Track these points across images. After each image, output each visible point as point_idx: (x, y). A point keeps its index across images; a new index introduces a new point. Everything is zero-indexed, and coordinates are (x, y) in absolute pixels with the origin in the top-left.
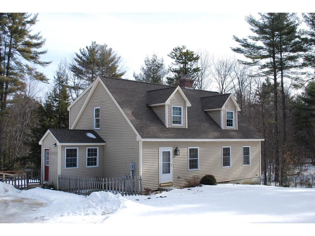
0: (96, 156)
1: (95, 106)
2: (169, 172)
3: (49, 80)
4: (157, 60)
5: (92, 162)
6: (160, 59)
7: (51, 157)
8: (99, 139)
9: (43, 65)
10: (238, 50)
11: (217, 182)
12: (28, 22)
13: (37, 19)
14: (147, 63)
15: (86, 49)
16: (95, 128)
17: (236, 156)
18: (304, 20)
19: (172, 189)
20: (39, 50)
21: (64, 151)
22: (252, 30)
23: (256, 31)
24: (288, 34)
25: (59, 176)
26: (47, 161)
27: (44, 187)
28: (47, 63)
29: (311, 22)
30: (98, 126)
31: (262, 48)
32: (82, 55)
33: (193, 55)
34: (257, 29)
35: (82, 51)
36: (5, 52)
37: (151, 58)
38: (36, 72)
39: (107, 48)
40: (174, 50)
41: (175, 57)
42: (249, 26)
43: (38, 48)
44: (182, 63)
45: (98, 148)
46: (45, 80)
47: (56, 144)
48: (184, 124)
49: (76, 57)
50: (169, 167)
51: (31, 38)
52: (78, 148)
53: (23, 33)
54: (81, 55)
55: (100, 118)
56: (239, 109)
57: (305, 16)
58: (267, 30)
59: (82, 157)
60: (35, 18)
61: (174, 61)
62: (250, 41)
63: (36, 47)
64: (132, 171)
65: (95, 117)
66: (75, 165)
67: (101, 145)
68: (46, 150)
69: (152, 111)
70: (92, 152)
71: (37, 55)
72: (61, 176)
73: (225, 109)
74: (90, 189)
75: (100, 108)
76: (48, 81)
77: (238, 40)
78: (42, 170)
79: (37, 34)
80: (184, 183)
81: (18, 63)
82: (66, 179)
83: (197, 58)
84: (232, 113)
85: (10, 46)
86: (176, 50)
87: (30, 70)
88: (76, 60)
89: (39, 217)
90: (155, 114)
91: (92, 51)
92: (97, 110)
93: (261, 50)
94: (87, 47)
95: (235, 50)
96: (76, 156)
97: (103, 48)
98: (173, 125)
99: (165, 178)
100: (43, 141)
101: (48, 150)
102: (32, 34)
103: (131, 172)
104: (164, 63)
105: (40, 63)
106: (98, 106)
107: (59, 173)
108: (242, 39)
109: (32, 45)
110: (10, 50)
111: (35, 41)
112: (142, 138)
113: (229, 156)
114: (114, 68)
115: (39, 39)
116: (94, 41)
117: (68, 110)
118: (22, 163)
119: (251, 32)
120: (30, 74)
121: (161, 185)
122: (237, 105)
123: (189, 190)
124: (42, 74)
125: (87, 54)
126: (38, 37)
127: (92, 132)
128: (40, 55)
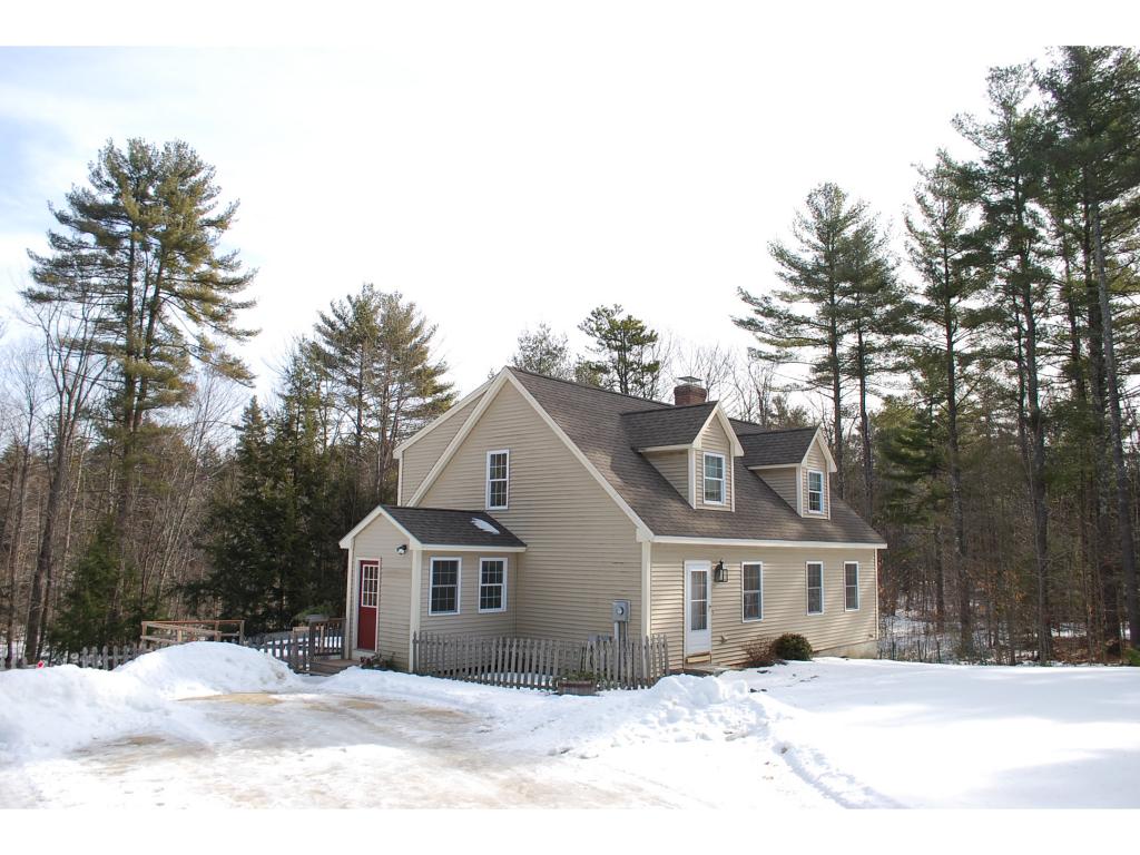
0: (501, 582)
1: (492, 447)
2: (705, 627)
3: (254, 377)
4: (550, 338)
5: (490, 598)
6: (558, 336)
7: (383, 582)
8: (506, 538)
9: (238, 338)
10: (749, 324)
11: (814, 650)
12: (210, 223)
13: (234, 217)
14: (524, 344)
15: (347, 303)
16: (488, 507)
17: (832, 590)
18: (908, 257)
19: (722, 672)
20: (237, 297)
21: (426, 567)
22: (782, 275)
23: (792, 279)
24: (872, 290)
25: (415, 635)
26: (365, 595)
27: (367, 664)
28: (249, 334)
29: (924, 265)
30: (498, 499)
31: (807, 321)
32: (337, 319)
33: (642, 329)
34: (795, 273)
35: (337, 307)
36: (145, 298)
37: (534, 332)
38: (222, 356)
39: (403, 304)
40: (593, 313)
41: (597, 334)
42: (776, 266)
43: (231, 292)
44: (616, 348)
45: (505, 560)
46: (246, 378)
47: (405, 547)
48: (727, 501)
49: (321, 323)
50: (705, 613)
51: (214, 264)
52: (459, 559)
53: (196, 250)
54: (333, 318)
55: (507, 479)
56: (833, 468)
57: (912, 250)
58: (822, 276)
59: (468, 583)
60: (229, 214)
61: (593, 342)
62: (779, 305)
63: (225, 288)
64: (619, 622)
65: (488, 476)
66: (451, 606)
67: (512, 553)
68: (362, 562)
69: (648, 464)
70: (492, 572)
71: (229, 311)
72: (420, 637)
73: (808, 466)
74: (502, 671)
75: (507, 452)
76: (253, 380)
77: (747, 298)
78: (351, 619)
79: (230, 254)
80: (741, 656)
81: (173, 331)
82: (445, 644)
83: (652, 338)
84: (819, 476)
85: (159, 283)
86: (597, 314)
87: (205, 347)
88: (319, 329)
89: (559, 751)
90: (659, 475)
91: (362, 309)
92: (499, 460)
93: (805, 326)
94: (349, 297)
95: (741, 323)
96: (454, 579)
97: (390, 301)
98: (706, 502)
99: (698, 642)
100: (355, 537)
101: (376, 563)
102: (218, 254)
103: (616, 625)
104: (566, 346)
105: (231, 333)
106: (501, 446)
107: (414, 626)
108: (759, 297)
109: (218, 284)
110: (157, 292)
111: (221, 274)
112: (656, 534)
113: (820, 585)
114: (419, 353)
115: (232, 268)
116: (368, 283)
117: (395, 457)
118: (186, 599)
119: (778, 278)
120: (205, 360)
121: (690, 660)
122: (829, 457)
123: (763, 672)
124: (239, 361)
125: (350, 314)
126: (231, 263)
127: (483, 515)
128: (237, 312)
